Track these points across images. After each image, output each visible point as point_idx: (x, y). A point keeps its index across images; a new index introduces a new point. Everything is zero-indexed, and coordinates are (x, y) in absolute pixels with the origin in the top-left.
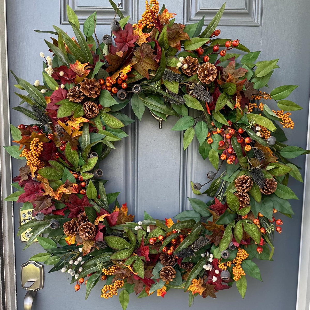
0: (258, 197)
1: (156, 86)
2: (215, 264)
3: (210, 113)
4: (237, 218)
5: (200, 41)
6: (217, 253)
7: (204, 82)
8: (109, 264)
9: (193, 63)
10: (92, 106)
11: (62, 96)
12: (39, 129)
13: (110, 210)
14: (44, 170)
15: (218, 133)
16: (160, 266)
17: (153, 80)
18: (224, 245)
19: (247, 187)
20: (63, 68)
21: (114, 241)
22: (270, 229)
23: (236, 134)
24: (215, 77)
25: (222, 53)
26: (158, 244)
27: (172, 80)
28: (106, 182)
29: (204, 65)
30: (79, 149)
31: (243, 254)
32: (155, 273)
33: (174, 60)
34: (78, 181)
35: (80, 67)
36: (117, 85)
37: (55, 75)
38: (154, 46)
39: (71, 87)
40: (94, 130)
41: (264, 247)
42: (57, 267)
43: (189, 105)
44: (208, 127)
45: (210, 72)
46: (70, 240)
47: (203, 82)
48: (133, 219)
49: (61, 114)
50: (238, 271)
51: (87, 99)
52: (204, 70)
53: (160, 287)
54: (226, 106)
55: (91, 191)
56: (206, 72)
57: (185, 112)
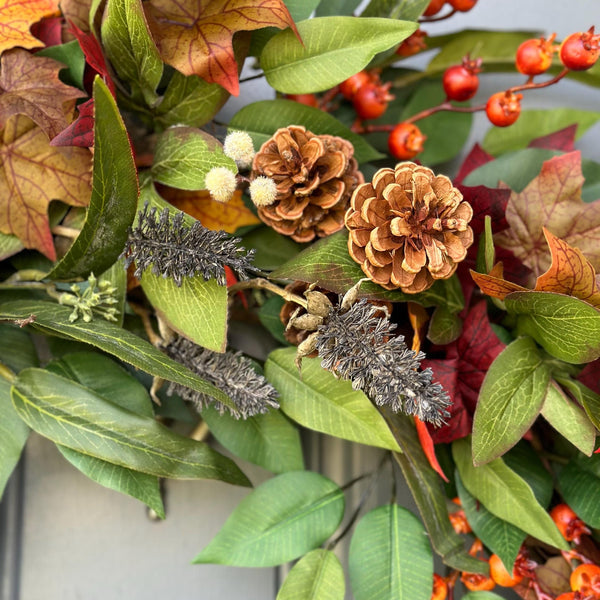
1: (85, 306)
3: (436, 466)
5: (361, 35)
7: (390, 284)
9: (320, 168)
15: (497, 589)
17: (73, 269)
24: (459, 252)
25: (497, 109)
27: (188, 266)
29: (385, 182)
33: (197, 146)
38: (79, 68)
43: (310, 416)
44: (430, 548)
45: (425, 223)
47: (381, 281)
52: (384, 212)
54: (541, 427)
56: (397, 227)
57: (281, 446)
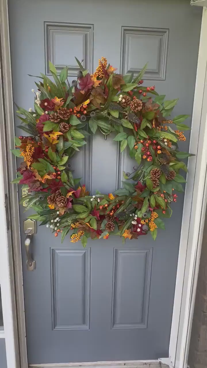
0: (164, 181)
1: (104, 113)
2: (138, 221)
3: (136, 130)
4: (151, 193)
5: (132, 86)
6: (139, 215)
7: (134, 111)
8: (75, 221)
9: (128, 100)
10: (65, 125)
11: (46, 119)
12: (32, 139)
13: (75, 189)
14: (35, 165)
15: (141, 143)
16: (105, 222)
17: (103, 110)
18: (144, 209)
19: (158, 175)
20: (47, 100)
21: (78, 208)
22: (170, 200)
23: (152, 144)
24: (141, 108)
25: (144, 94)
26: (105, 209)
27: (113, 109)
28: (73, 172)
29: (134, 101)
30: (57, 151)
31: (155, 214)
32: (103, 226)
33: (116, 97)
34: (56, 171)
35: (58, 100)
36: (80, 112)
37: (42, 105)
38: (103, 88)
39: (52, 113)
40: (66, 140)
41: (166, 210)
42: (44, 223)
43: (125, 125)
44: (135, 139)
45: (138, 105)
46: (52, 206)
47: (133, 111)
48: (89, 194)
49: (45, 129)
50: (153, 225)
51: (62, 121)
52: (135, 104)
53: (106, 233)
54: (147, 127)
55: (64, 177)
56: (136, 105)
57: (121, 129)
